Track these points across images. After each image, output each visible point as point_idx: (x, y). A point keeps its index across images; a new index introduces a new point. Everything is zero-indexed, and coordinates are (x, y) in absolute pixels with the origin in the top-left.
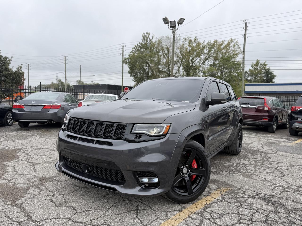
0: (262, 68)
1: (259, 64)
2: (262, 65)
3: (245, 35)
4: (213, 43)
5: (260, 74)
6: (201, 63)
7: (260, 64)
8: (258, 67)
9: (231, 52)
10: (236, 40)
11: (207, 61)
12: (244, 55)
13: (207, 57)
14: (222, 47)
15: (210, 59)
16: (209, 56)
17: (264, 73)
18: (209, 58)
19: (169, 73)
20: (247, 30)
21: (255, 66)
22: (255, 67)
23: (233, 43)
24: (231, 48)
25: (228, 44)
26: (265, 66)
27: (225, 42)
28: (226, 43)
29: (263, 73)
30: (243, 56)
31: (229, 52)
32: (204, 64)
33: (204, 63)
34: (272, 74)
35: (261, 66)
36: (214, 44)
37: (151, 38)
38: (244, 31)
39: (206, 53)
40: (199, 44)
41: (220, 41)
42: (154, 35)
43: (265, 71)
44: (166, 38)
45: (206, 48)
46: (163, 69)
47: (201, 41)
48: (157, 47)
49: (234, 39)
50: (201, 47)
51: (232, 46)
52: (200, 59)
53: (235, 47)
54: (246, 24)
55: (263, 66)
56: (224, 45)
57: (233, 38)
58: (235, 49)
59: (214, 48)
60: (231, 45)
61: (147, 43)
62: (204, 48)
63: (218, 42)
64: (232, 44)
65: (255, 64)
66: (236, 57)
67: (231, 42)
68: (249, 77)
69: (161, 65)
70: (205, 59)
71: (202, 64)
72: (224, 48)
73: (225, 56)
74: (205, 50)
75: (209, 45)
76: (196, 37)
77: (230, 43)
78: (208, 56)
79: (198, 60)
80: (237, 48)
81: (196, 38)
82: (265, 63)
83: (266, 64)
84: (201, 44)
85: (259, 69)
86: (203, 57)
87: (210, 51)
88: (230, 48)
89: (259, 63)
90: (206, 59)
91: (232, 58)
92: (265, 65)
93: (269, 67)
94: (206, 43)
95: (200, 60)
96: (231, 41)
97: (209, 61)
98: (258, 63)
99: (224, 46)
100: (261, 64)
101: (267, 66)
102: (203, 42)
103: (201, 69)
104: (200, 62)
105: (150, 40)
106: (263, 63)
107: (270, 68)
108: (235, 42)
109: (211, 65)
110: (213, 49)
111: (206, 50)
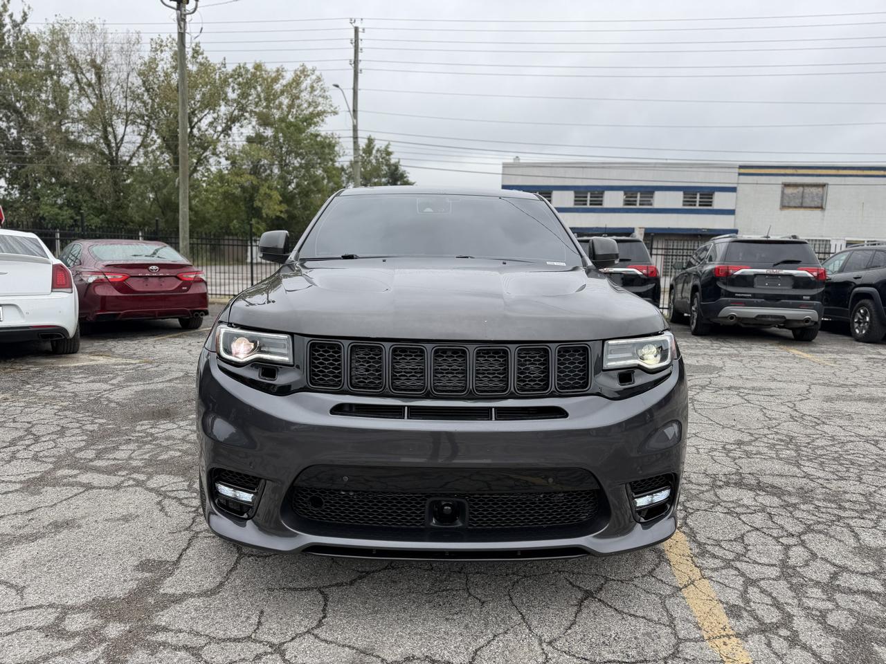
0: (381, 160)
1: (373, 148)
2: (380, 151)
3: (356, 62)
4: (253, 70)
5: (377, 178)
6: (219, 129)
7: (376, 148)
8: (372, 158)
9: (305, 105)
10: (317, 73)
11: (238, 125)
12: (355, 121)
13: (236, 112)
14: (278, 87)
15: (245, 119)
16: (243, 109)
17: (386, 174)
18: (243, 115)
19: (107, 152)
20: (359, 50)
21: (363, 153)
22: (364, 155)
23: (308, 79)
24: (305, 96)
25: (296, 82)
26: (387, 157)
27: (284, 74)
28: (288, 76)
29: (384, 174)
30: (353, 122)
31: (298, 107)
32: (229, 136)
33: (227, 130)
34: (405, 179)
35: (379, 155)
36: (254, 75)
37: (18, 18)
38: (353, 51)
39: (234, 100)
40: (205, 68)
41: (271, 67)
42: (29, 8)
43: (389, 169)
44: (85, 26)
45: (232, 85)
46: (79, 137)
47: (215, 59)
48: (47, 56)
49: (311, 68)
50: (217, 77)
51: (306, 89)
52: (215, 115)
53: (316, 93)
54: (356, 30)
55: (384, 155)
56: (284, 82)
57: (309, 66)
58: (316, 99)
59: (255, 88)
60: (303, 86)
61: (4, 34)
62: (225, 82)
63: (266, 71)
64: (306, 83)
65: (364, 147)
66: (318, 122)
67: (303, 77)
68: (350, 184)
69: (74, 121)
70: (231, 118)
71: (222, 131)
72: (282, 92)
73: (290, 116)
74: (229, 90)
75: (240, 75)
76: (199, 43)
77: (302, 79)
78: (239, 110)
79: (209, 118)
80: (320, 96)
81: (196, 46)
82: (387, 147)
83: (390, 150)
84: (214, 70)
85: (374, 161)
86: (223, 109)
87: (244, 95)
88: (303, 94)
89: (375, 146)
90: (233, 120)
91: (309, 125)
92: (389, 154)
93: (397, 160)
94: (230, 69)
95: (215, 119)
96: (303, 71)
97: (241, 127)
98: (372, 146)
99: (284, 86)
100: (378, 150)
101: (392, 156)
102: (222, 64)
103: (220, 149)
104: (216, 127)
105: (15, 25)
106: (383, 147)
107: (399, 162)
108: (314, 77)
109: (250, 140)
110: (253, 91)
111: (233, 91)
